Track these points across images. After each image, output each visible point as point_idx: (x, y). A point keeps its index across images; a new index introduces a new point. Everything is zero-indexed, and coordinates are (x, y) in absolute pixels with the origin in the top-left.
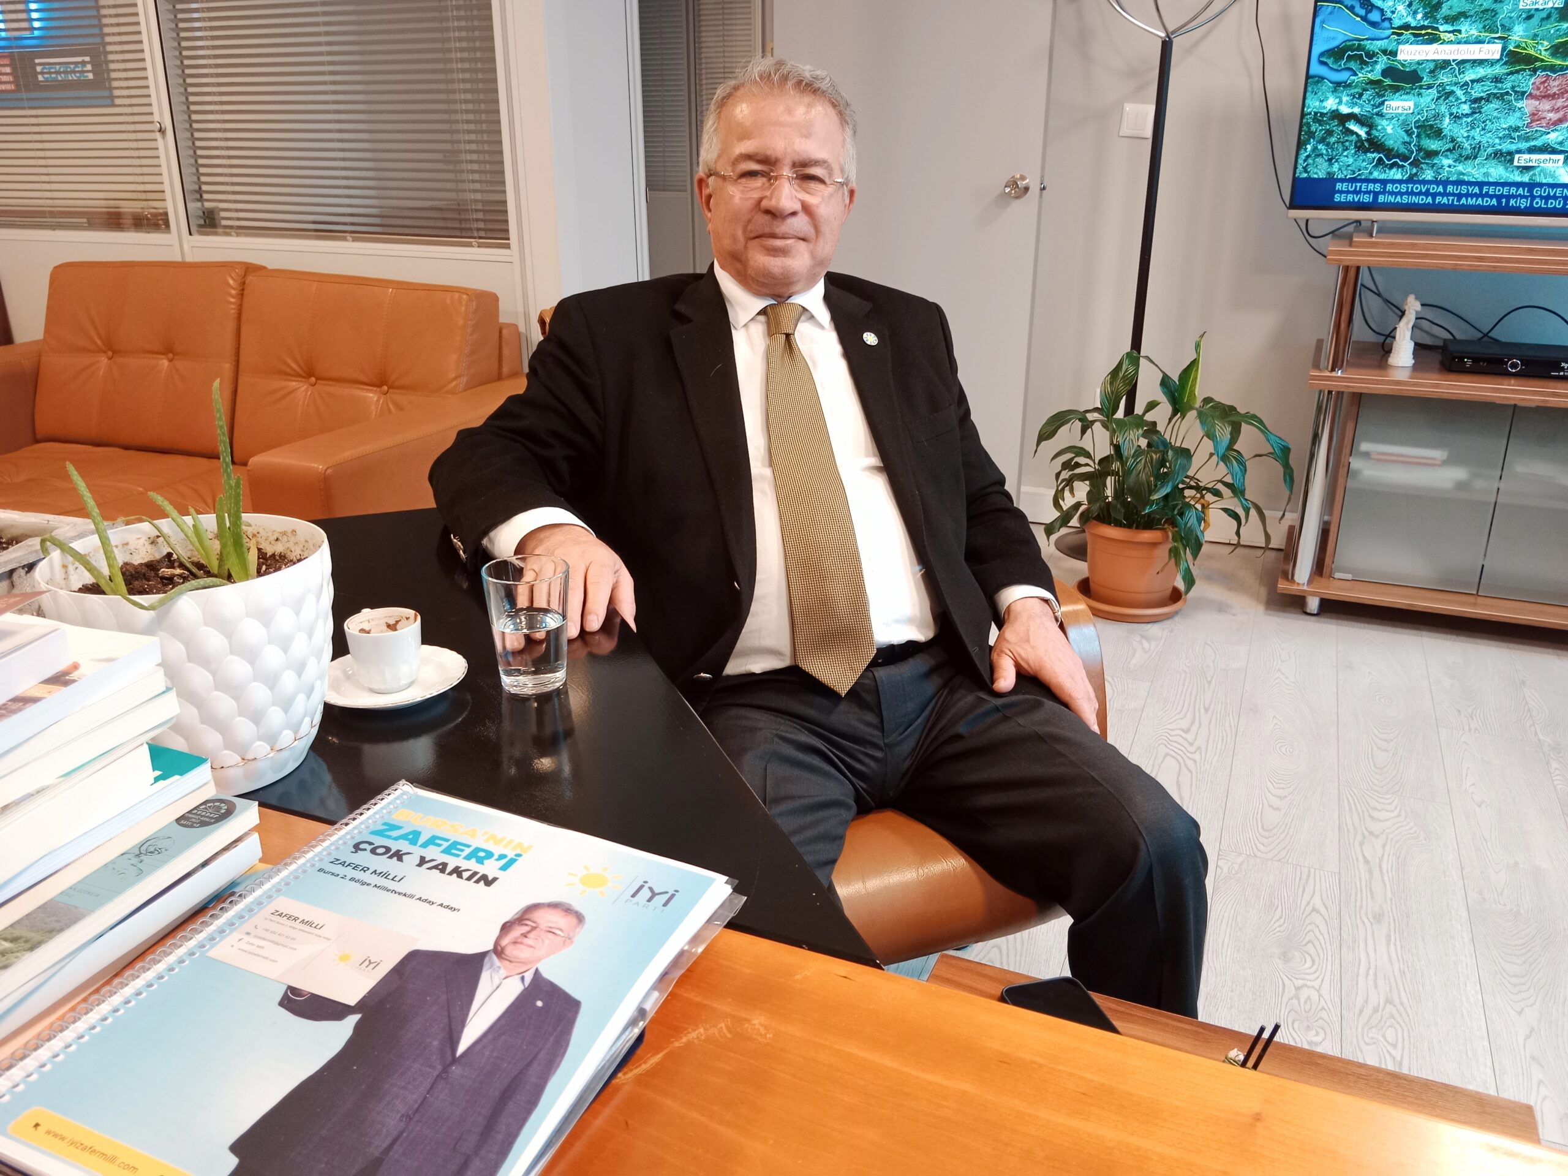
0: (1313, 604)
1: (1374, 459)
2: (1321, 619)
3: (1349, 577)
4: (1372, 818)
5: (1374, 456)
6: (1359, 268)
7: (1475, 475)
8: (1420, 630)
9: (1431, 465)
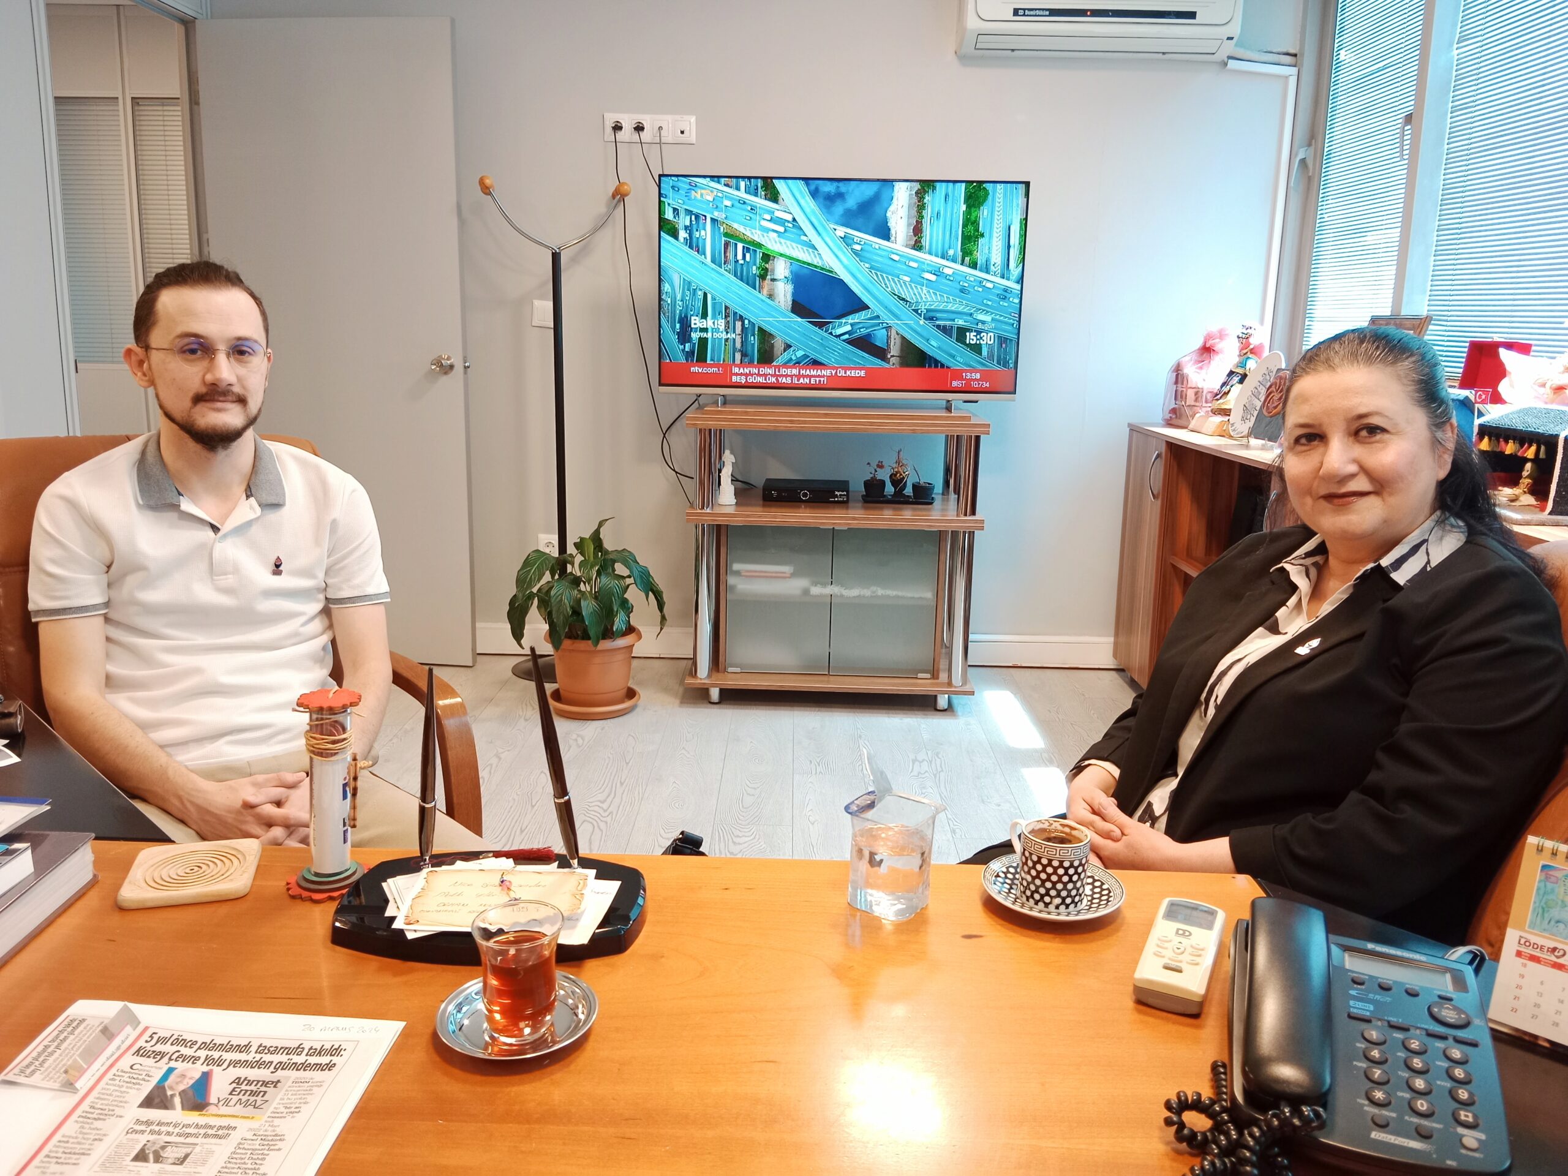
0: (715, 694)
1: (741, 576)
2: (721, 706)
3: (738, 670)
4: (734, 843)
5: (743, 574)
6: (710, 430)
7: (814, 583)
8: (793, 706)
9: (785, 578)
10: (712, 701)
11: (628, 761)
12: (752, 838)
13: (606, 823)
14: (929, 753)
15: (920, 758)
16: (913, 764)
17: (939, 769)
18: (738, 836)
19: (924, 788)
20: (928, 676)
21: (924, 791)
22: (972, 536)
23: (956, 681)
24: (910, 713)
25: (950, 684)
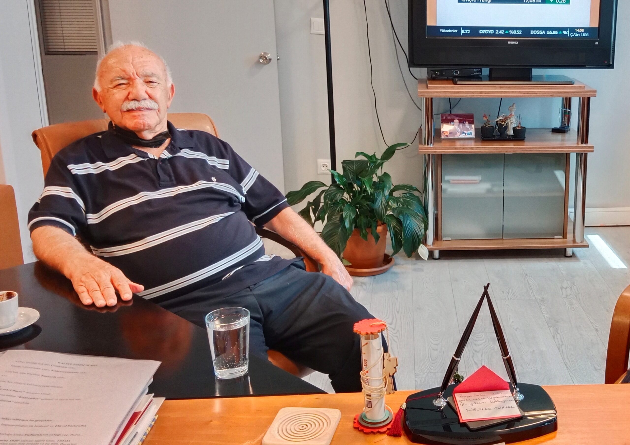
0: (436, 254)
1: (452, 183)
2: (440, 260)
3: (450, 239)
4: (475, 345)
6: (432, 98)
7: (493, 186)
8: (482, 258)
9: (475, 183)
10: (435, 258)
11: (397, 297)
12: (484, 341)
13: (397, 337)
14: (569, 282)
15: (565, 285)
16: (562, 290)
17: (577, 292)
18: (476, 341)
19: (572, 304)
20: (561, 237)
21: (573, 306)
22: (586, 156)
23: (578, 240)
24: (551, 259)
25: (574, 241)
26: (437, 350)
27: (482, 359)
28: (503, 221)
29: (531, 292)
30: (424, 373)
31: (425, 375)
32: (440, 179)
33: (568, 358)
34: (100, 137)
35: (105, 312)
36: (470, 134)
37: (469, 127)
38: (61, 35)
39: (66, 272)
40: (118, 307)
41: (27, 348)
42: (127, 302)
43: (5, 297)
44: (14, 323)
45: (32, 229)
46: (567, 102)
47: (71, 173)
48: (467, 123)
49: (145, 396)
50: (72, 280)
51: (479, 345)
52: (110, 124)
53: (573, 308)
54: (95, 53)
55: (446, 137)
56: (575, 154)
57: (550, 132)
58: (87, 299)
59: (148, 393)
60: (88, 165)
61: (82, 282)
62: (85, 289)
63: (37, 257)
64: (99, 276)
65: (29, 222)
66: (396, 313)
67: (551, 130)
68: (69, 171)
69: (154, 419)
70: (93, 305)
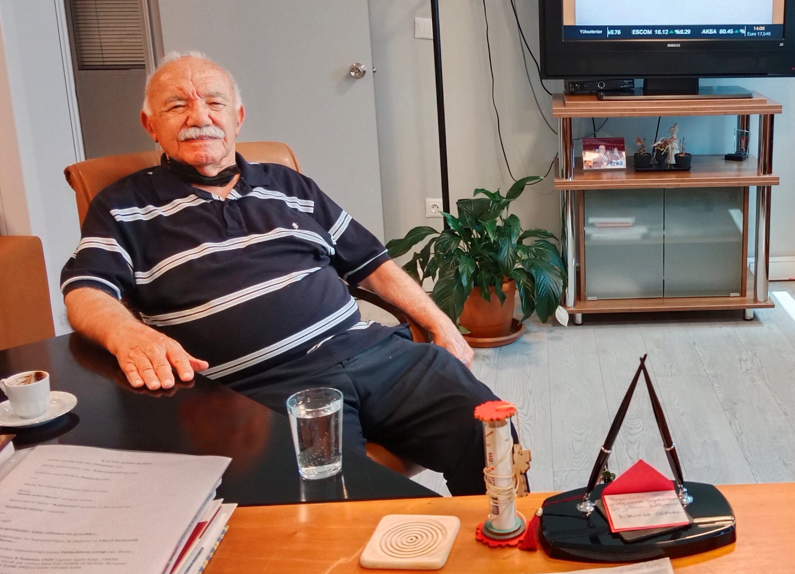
0: (579, 318)
1: (597, 227)
2: (585, 326)
3: (595, 298)
4: (630, 434)
5: (597, 225)
6: (570, 119)
7: (650, 230)
8: (637, 323)
9: (628, 227)
10: (576, 323)
11: (528, 375)
12: (641, 429)
13: (530, 425)
14: (749, 353)
15: (744, 357)
16: (740, 362)
17: (759, 364)
18: (631, 429)
19: (754, 381)
20: (738, 294)
21: (755, 384)
22: (769, 190)
23: (760, 297)
24: (725, 323)
25: (755, 300)
26: (580, 441)
27: (639, 453)
28: (664, 274)
29: (700, 366)
30: (565, 471)
31: (566, 474)
32: (583, 221)
33: (749, 451)
34: (151, 173)
35: (159, 395)
36: (620, 164)
37: (619, 154)
38: (99, 44)
39: (110, 346)
40: (176, 389)
41: (62, 442)
42: (187, 383)
43: (33, 379)
44: (45, 411)
45: (66, 291)
46: (744, 121)
47: (115, 220)
48: (616, 150)
49: (211, 502)
50: (117, 356)
51: (635, 435)
52: (164, 157)
53: (756, 386)
54: (143, 67)
55: (589, 168)
56: (756, 187)
57: (723, 159)
58: (137, 380)
59: (216, 498)
60: (136, 209)
61: (129, 357)
62: (134, 368)
63: (73, 327)
64: (152, 351)
65: (61, 284)
66: (528, 394)
67: (724, 157)
68: (113, 217)
69: (224, 531)
70: (145, 387)
